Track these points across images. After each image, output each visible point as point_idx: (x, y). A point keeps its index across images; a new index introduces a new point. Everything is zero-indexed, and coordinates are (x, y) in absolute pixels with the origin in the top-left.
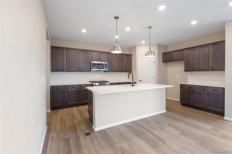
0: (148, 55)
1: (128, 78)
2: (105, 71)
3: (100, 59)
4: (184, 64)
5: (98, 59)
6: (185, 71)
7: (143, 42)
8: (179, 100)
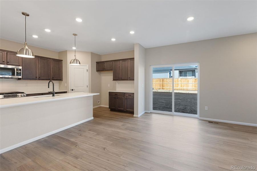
0: (73, 63)
1: (49, 88)
2: (19, 79)
3: (8, 61)
4: (112, 74)
5: (3, 62)
6: (114, 80)
7: (74, 48)
8: (108, 107)
